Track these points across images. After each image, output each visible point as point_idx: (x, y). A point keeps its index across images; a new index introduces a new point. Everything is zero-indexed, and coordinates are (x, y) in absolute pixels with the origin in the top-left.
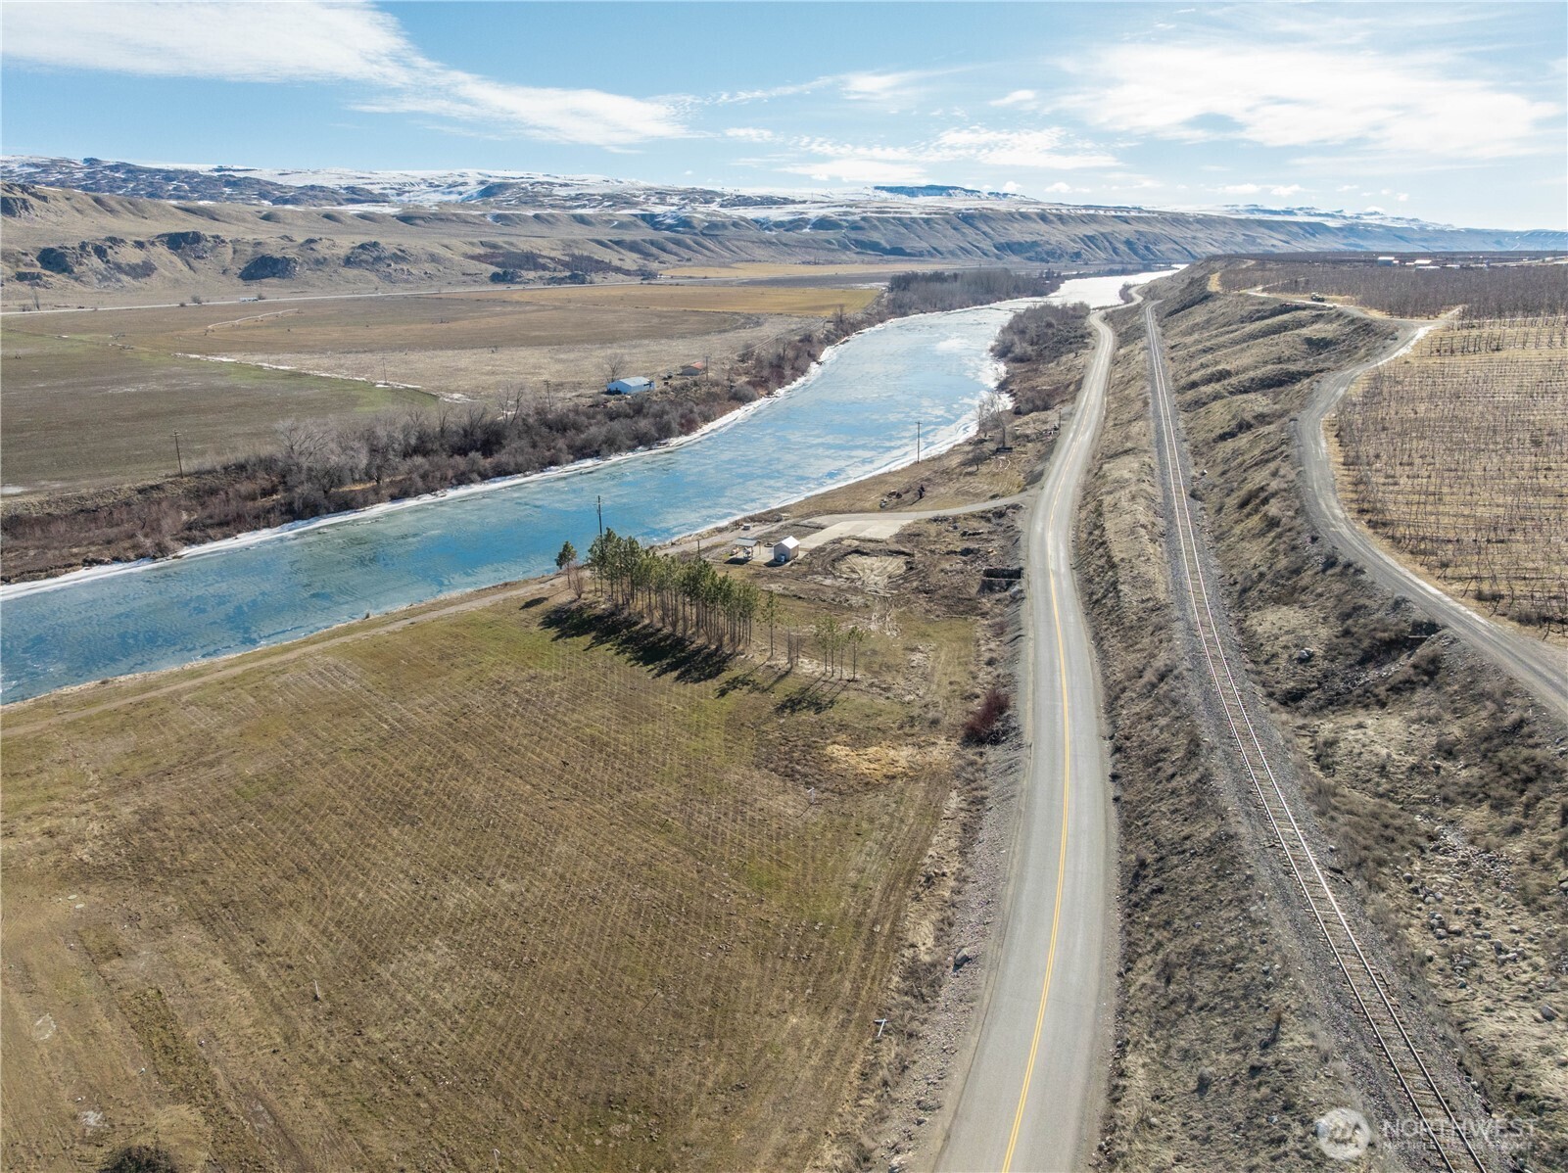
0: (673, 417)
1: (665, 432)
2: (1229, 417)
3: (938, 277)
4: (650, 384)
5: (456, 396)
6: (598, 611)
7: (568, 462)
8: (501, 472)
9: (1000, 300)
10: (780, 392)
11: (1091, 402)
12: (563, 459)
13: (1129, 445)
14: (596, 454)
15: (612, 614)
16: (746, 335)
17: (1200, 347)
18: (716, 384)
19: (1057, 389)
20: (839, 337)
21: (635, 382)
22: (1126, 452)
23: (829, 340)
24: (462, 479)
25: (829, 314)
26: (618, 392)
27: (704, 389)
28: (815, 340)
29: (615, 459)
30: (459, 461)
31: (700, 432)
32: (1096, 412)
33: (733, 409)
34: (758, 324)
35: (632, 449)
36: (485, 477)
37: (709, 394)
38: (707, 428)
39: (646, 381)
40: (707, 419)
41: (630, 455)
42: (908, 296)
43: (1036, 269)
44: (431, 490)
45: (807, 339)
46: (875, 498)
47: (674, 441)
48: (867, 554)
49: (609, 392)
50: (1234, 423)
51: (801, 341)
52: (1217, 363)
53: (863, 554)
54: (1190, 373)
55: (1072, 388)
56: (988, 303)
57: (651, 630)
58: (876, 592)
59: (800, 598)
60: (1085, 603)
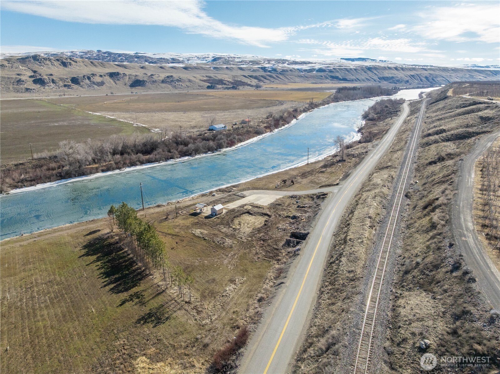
0: (224, 140)
1: (220, 146)
2: (436, 154)
3: (354, 89)
4: (225, 127)
5: (156, 130)
6: (112, 241)
7: (177, 158)
8: (149, 161)
9: (374, 96)
10: (276, 130)
11: (388, 140)
12: (175, 157)
13: (389, 164)
14: (190, 155)
15: (117, 243)
16: (270, 109)
17: (437, 118)
18: (251, 127)
19: (380, 132)
20: (309, 110)
21: (219, 126)
22: (387, 167)
23: (305, 111)
24: (133, 164)
25: (308, 101)
26: (212, 130)
27: (246, 129)
28: (299, 110)
29: (197, 156)
30: (134, 157)
31: (236, 146)
32: (388, 144)
33: (254, 137)
34: (282, 104)
35: (206, 153)
36: (142, 163)
37: (247, 131)
38: (239, 145)
39: (223, 126)
40: (241, 141)
41: (204, 155)
42: (341, 95)
43: (391, 86)
44: (119, 168)
45: (296, 111)
47: (224, 150)
48: (251, 214)
49: (209, 130)
50: (437, 157)
51: (293, 111)
52: (441, 126)
54: (429, 130)
55: (384, 132)
56: (370, 98)
57: (126, 254)
58: (241, 238)
59: (205, 239)
60: (327, 261)
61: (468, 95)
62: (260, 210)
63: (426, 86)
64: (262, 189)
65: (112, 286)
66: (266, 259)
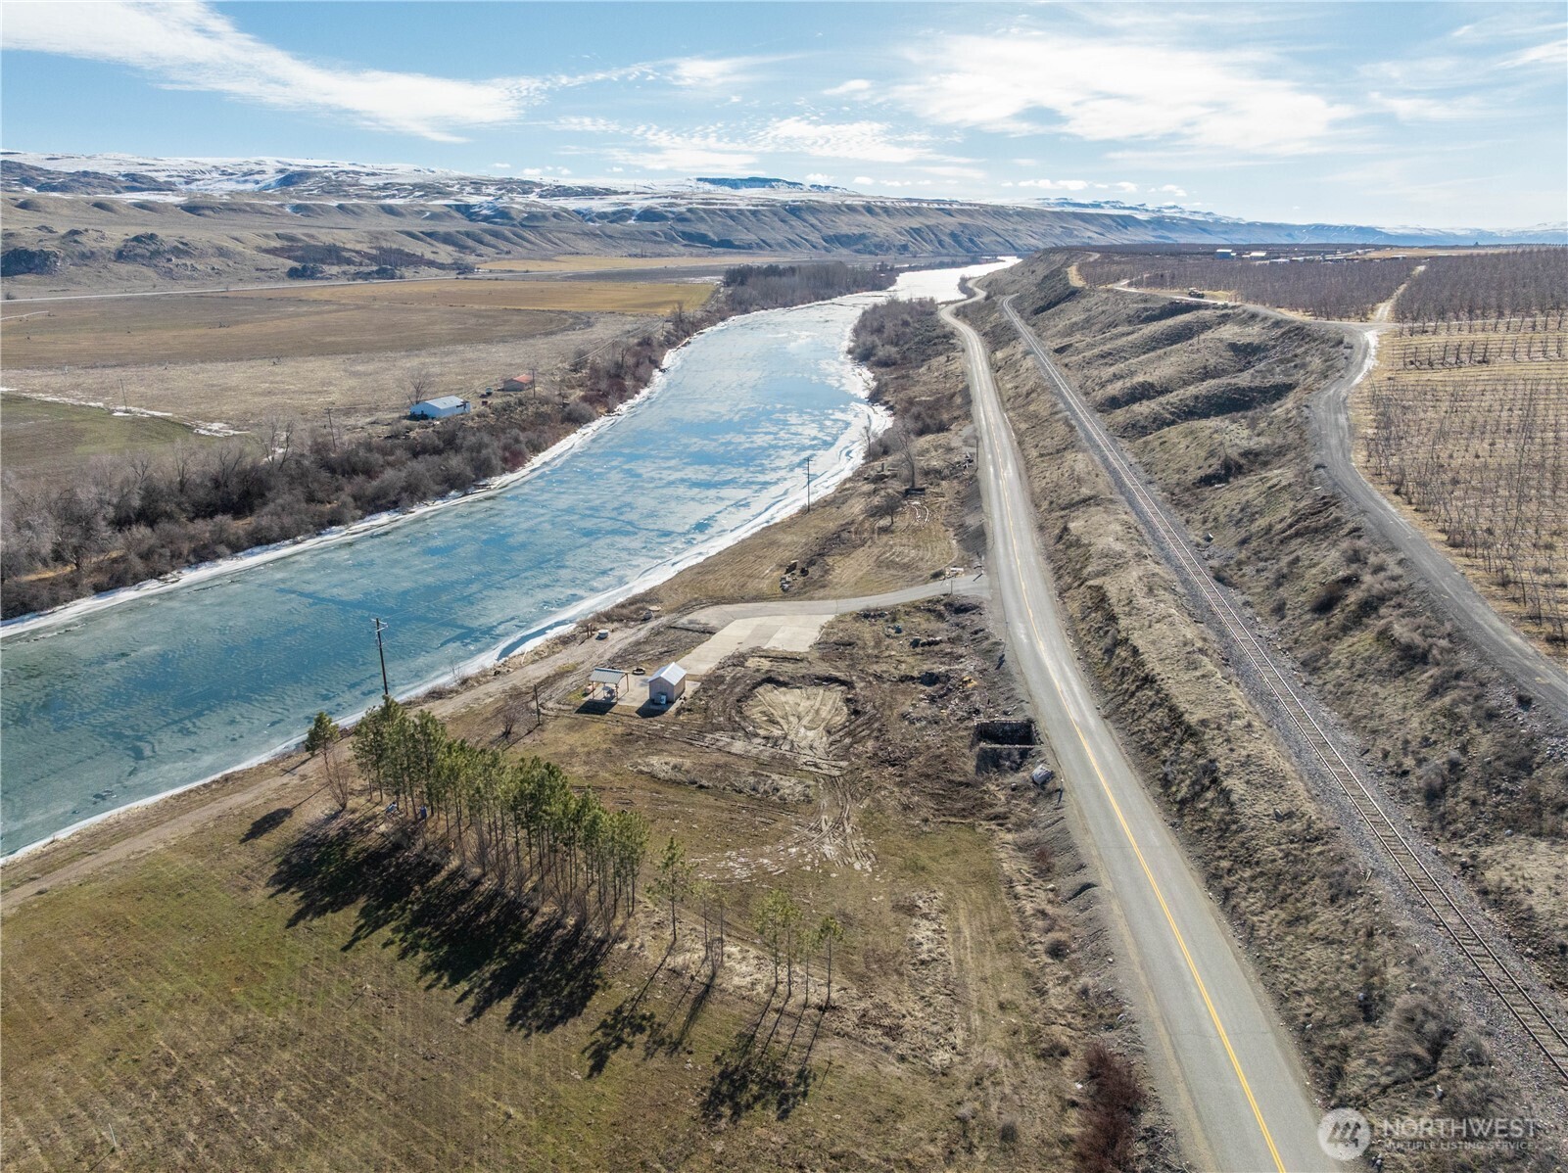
0: (493, 450)
1: (484, 470)
2: (1203, 454)
3: (772, 271)
4: (464, 405)
5: (216, 426)
6: (372, 841)
7: (354, 519)
8: (260, 539)
9: (841, 294)
10: (622, 408)
11: (992, 420)
12: (348, 516)
13: (1085, 491)
14: (394, 505)
15: (397, 847)
16: (576, 339)
17: (1096, 351)
18: (545, 401)
19: (938, 400)
20: (680, 339)
21: (445, 403)
22: (1085, 501)
23: (671, 342)
24: (203, 554)
25: (667, 311)
26: (424, 417)
27: (531, 409)
28: (655, 343)
29: (419, 510)
30: (203, 528)
31: (529, 467)
32: (1004, 434)
33: (567, 433)
34: (589, 325)
35: (442, 495)
36: (236, 548)
37: (538, 415)
38: (537, 460)
39: (458, 401)
40: (537, 449)
41: (440, 504)
42: (748, 291)
43: (867, 262)
44: (156, 574)
45: (646, 342)
46: (769, 574)
47: (497, 481)
48: (785, 684)
49: (413, 417)
50: (1217, 462)
51: (640, 344)
52: (1132, 374)
53: (779, 684)
54: (1103, 385)
55: (958, 400)
56: (830, 298)
57: (463, 884)
58: (816, 765)
59: (701, 787)
60: (1157, 798)
61: (1130, 285)
62: (802, 669)
63: (959, 259)
64: (743, 600)
65: (506, 1006)
66: (952, 819)
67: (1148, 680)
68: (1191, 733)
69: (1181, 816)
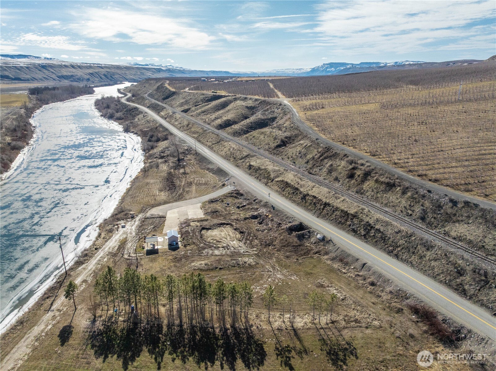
20: (31, 115)
22: (247, 156)
23: (29, 117)
25: (17, 105)
28: (24, 117)
33: (17, 154)
40: (11, 161)
47: (3, 176)
51: (19, 117)
52: (221, 117)
54: (213, 121)
56: (76, 97)
58: (247, 252)
59: (220, 269)
60: (354, 236)
61: (189, 90)
63: (111, 83)
66: (305, 257)
67: (326, 204)
68: (354, 216)
69: (367, 239)
